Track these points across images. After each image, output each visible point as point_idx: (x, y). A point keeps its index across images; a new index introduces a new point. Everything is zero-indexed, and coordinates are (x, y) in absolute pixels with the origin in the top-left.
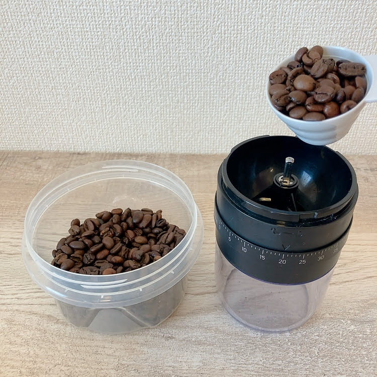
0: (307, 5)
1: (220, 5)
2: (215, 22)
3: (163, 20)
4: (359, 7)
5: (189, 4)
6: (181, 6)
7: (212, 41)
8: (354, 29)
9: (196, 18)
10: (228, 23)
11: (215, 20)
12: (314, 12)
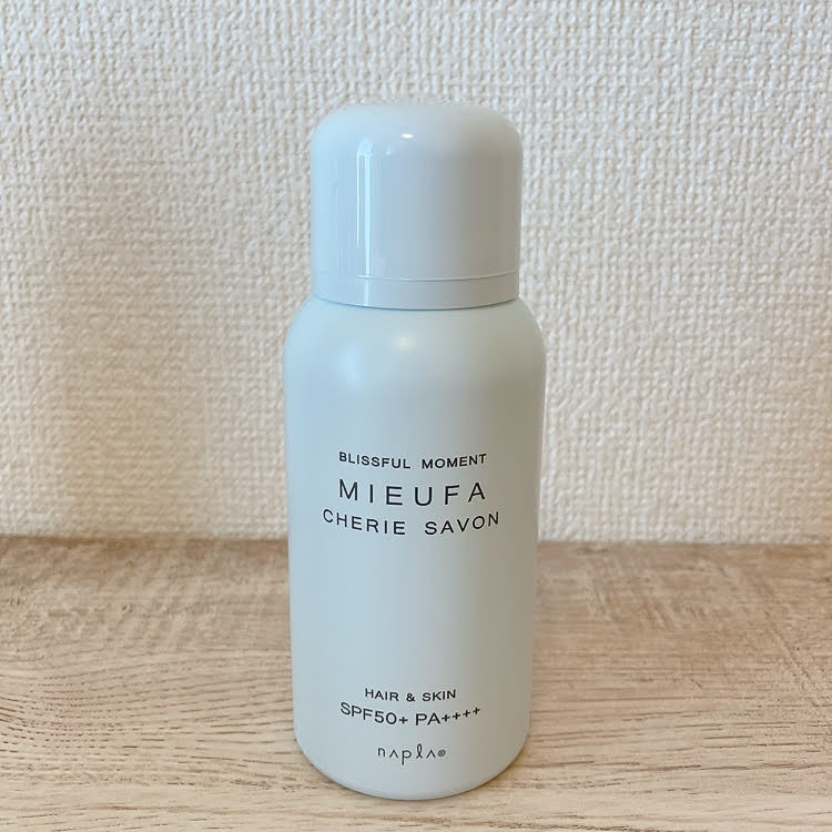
0: (505, 14)
1: (233, 15)
2: (222, 71)
3: (57, 62)
4: (669, 23)
5: (135, 10)
6: (110, 19)
7: (216, 132)
8: (664, 95)
9: (161, 56)
10: (261, 74)
11: (222, 63)
12: (529, 36)
